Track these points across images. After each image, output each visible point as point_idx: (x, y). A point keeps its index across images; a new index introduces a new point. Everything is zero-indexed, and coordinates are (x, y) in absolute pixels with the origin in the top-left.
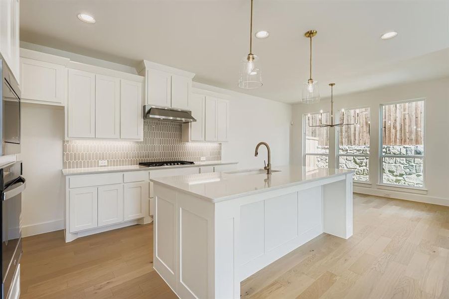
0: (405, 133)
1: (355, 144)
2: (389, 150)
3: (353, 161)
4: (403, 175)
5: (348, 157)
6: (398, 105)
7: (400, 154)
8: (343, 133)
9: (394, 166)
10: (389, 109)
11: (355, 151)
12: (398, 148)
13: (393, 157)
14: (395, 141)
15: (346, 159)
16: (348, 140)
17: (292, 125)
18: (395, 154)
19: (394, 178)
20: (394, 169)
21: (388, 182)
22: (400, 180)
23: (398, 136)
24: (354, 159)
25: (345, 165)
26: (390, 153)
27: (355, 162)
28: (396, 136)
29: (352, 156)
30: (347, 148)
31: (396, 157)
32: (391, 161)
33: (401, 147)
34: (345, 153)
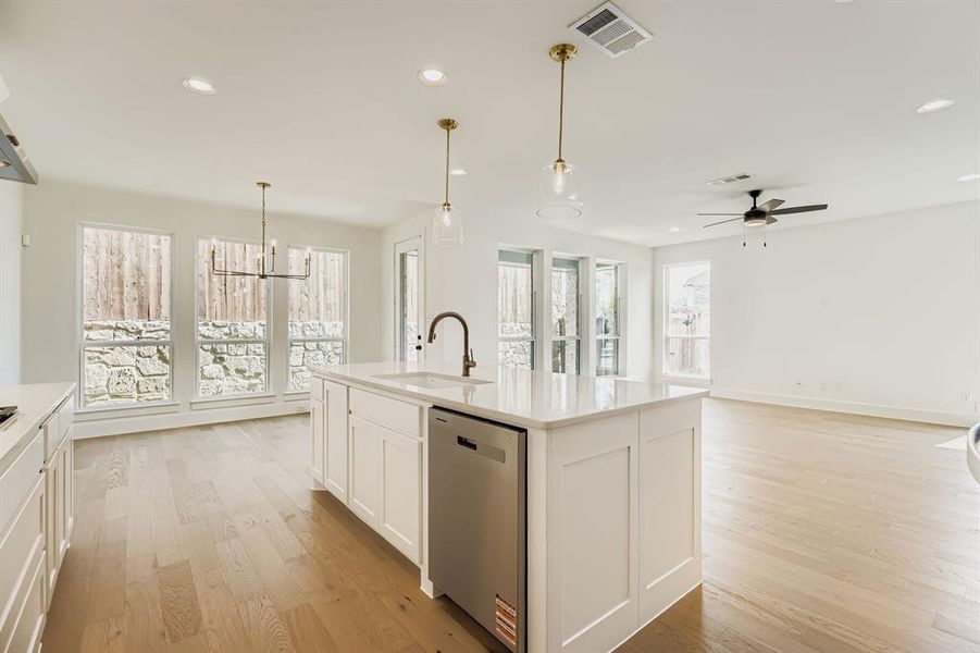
0: (258, 300)
1: (158, 317)
2: (236, 330)
3: (155, 357)
4: (260, 374)
5: (142, 349)
6: (247, 247)
7: (254, 337)
8: (126, 289)
9: (247, 360)
10: (233, 250)
11: (162, 333)
12: (250, 325)
13: (243, 342)
14: (244, 314)
15: (139, 354)
16: (140, 306)
17: (24, 246)
18: (245, 337)
19: (247, 382)
20: (245, 366)
21: (236, 392)
22: (255, 385)
23: (249, 304)
24: (159, 351)
25: (133, 370)
26: (238, 336)
27: (162, 357)
28: (245, 302)
29: (153, 344)
30: (139, 324)
31: (248, 342)
32: (241, 351)
33: (256, 323)
34: (133, 338)
